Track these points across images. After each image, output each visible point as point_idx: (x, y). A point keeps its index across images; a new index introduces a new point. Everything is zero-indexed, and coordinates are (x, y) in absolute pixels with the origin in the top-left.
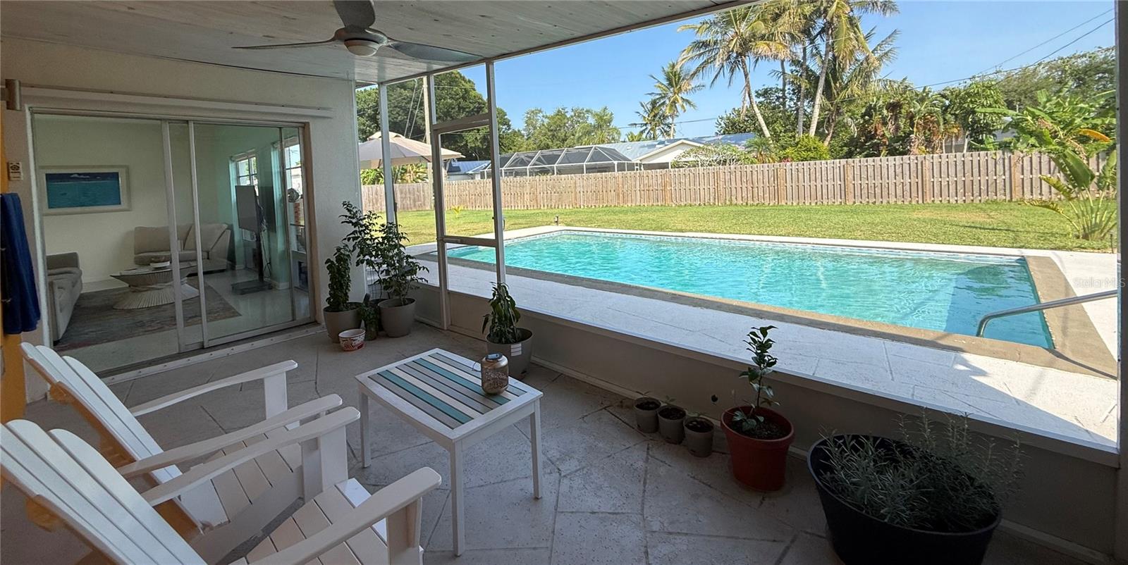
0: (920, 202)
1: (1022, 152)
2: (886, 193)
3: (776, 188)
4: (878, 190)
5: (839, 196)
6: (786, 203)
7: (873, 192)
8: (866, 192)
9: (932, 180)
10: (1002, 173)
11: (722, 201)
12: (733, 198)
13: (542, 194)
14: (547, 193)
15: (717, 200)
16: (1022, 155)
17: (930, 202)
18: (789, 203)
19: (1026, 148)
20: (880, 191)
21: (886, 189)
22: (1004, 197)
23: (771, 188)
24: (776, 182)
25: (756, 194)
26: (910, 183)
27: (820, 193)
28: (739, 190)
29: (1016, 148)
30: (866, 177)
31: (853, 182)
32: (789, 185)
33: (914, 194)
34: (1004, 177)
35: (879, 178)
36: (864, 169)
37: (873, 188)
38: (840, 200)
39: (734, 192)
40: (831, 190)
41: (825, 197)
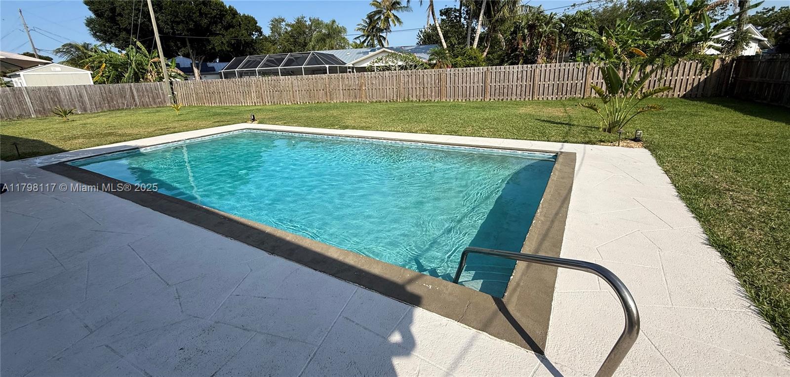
0: (531, 99)
1: (595, 63)
2: (511, 93)
3: (440, 88)
4: (506, 91)
5: (481, 95)
6: (446, 100)
7: (502, 92)
8: (498, 92)
9: (539, 83)
10: (581, 78)
11: (402, 99)
12: (410, 96)
13: (266, 92)
14: (270, 91)
15: (398, 98)
16: (594, 65)
17: (536, 99)
18: (448, 100)
19: (598, 60)
20: (507, 91)
21: (511, 90)
22: (580, 95)
23: (437, 88)
24: (440, 84)
25: (426, 93)
26: (526, 85)
27: (469, 92)
28: (414, 89)
29: (591, 60)
30: (499, 80)
31: (490, 84)
32: (448, 86)
33: (527, 94)
34: (581, 81)
35: (507, 81)
36: (498, 74)
37: (503, 88)
38: (481, 98)
39: (410, 92)
40: (476, 90)
41: (472, 95)
